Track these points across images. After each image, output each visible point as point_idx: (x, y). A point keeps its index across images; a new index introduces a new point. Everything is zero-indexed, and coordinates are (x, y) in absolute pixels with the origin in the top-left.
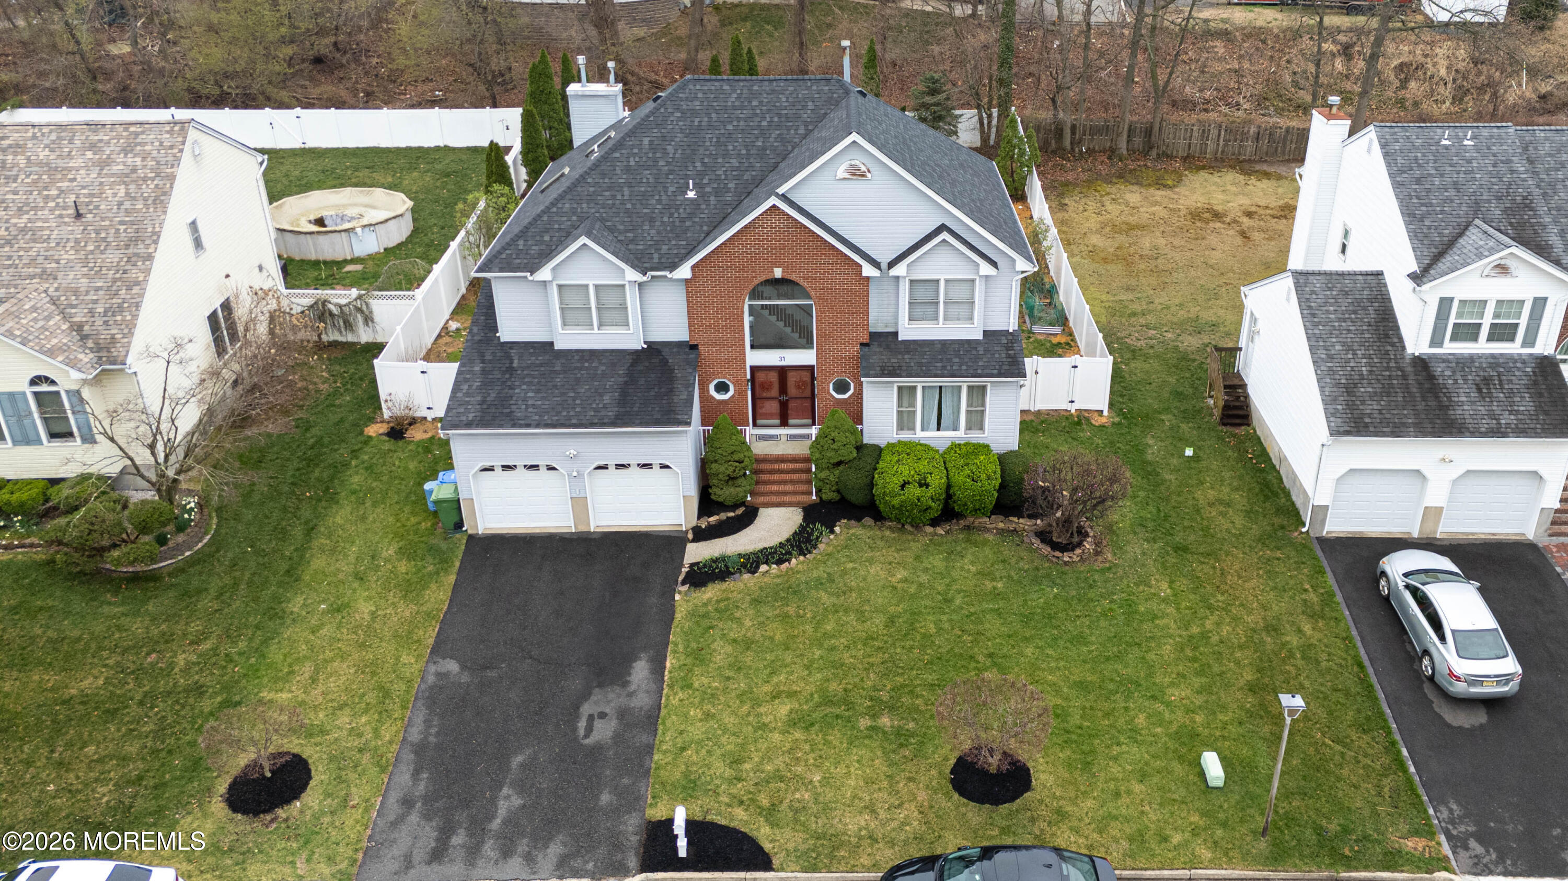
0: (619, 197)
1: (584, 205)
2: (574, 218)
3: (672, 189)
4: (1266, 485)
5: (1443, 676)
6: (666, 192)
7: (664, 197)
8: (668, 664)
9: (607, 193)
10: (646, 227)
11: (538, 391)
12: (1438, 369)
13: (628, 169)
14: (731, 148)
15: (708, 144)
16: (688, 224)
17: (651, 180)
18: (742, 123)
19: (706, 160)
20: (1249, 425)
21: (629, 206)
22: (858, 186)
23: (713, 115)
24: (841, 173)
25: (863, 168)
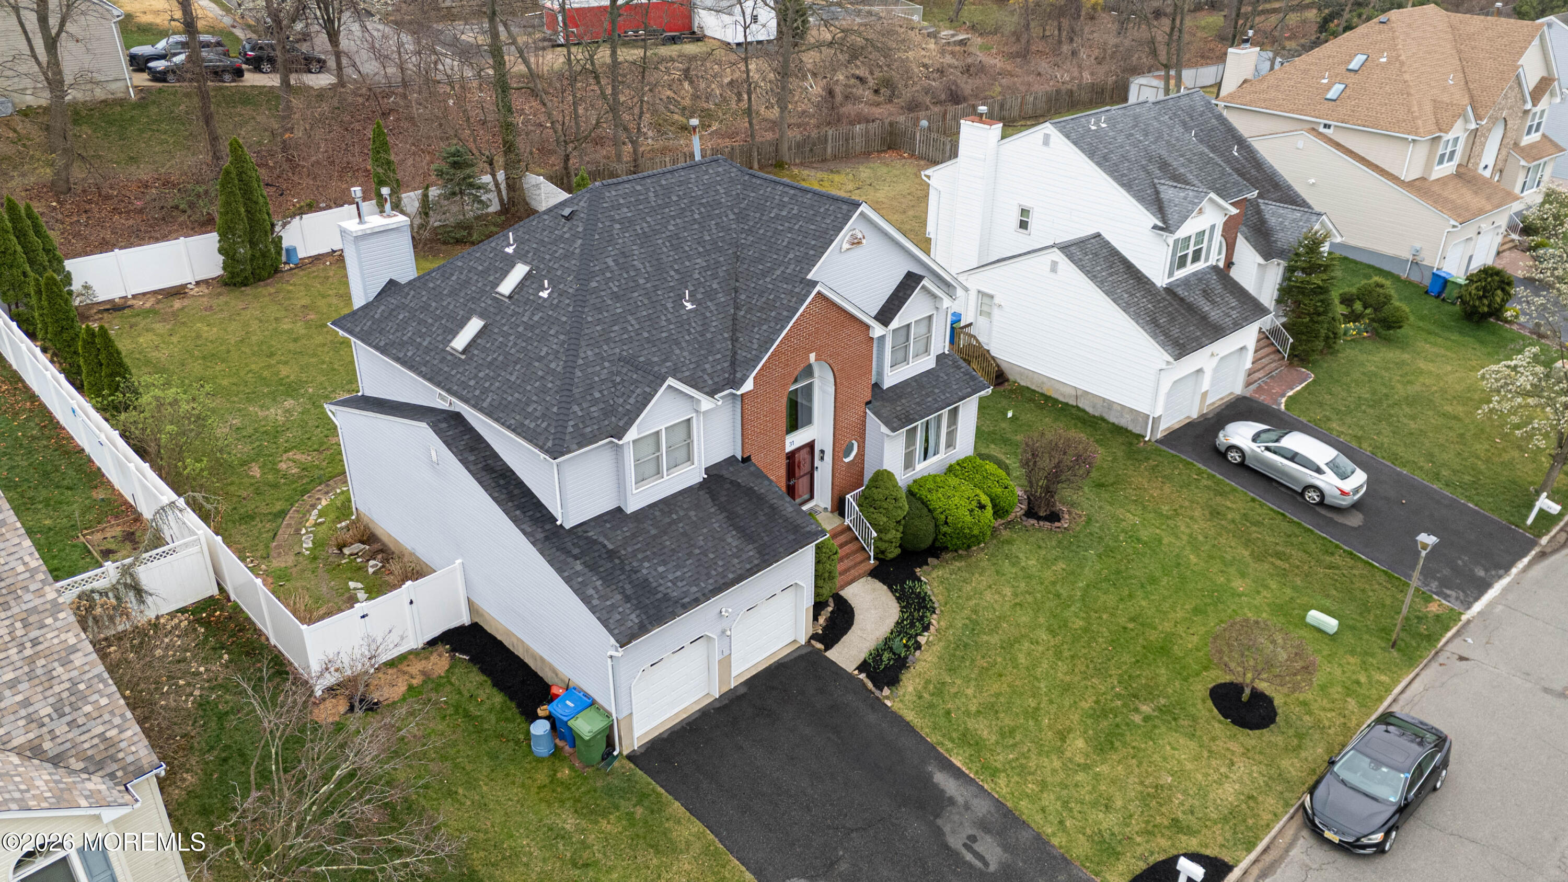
0: (630, 329)
1: (605, 347)
2: (606, 364)
3: (670, 305)
4: (1078, 418)
5: (1335, 497)
6: (666, 309)
7: (669, 316)
8: (958, 764)
9: (616, 328)
10: (677, 352)
11: (664, 563)
12: (1180, 291)
13: (616, 297)
14: (687, 248)
15: (665, 250)
16: (709, 336)
17: (646, 302)
18: (678, 221)
19: (676, 267)
20: (1007, 380)
21: (646, 335)
22: (858, 252)
23: (649, 219)
24: (846, 246)
25: (860, 236)
